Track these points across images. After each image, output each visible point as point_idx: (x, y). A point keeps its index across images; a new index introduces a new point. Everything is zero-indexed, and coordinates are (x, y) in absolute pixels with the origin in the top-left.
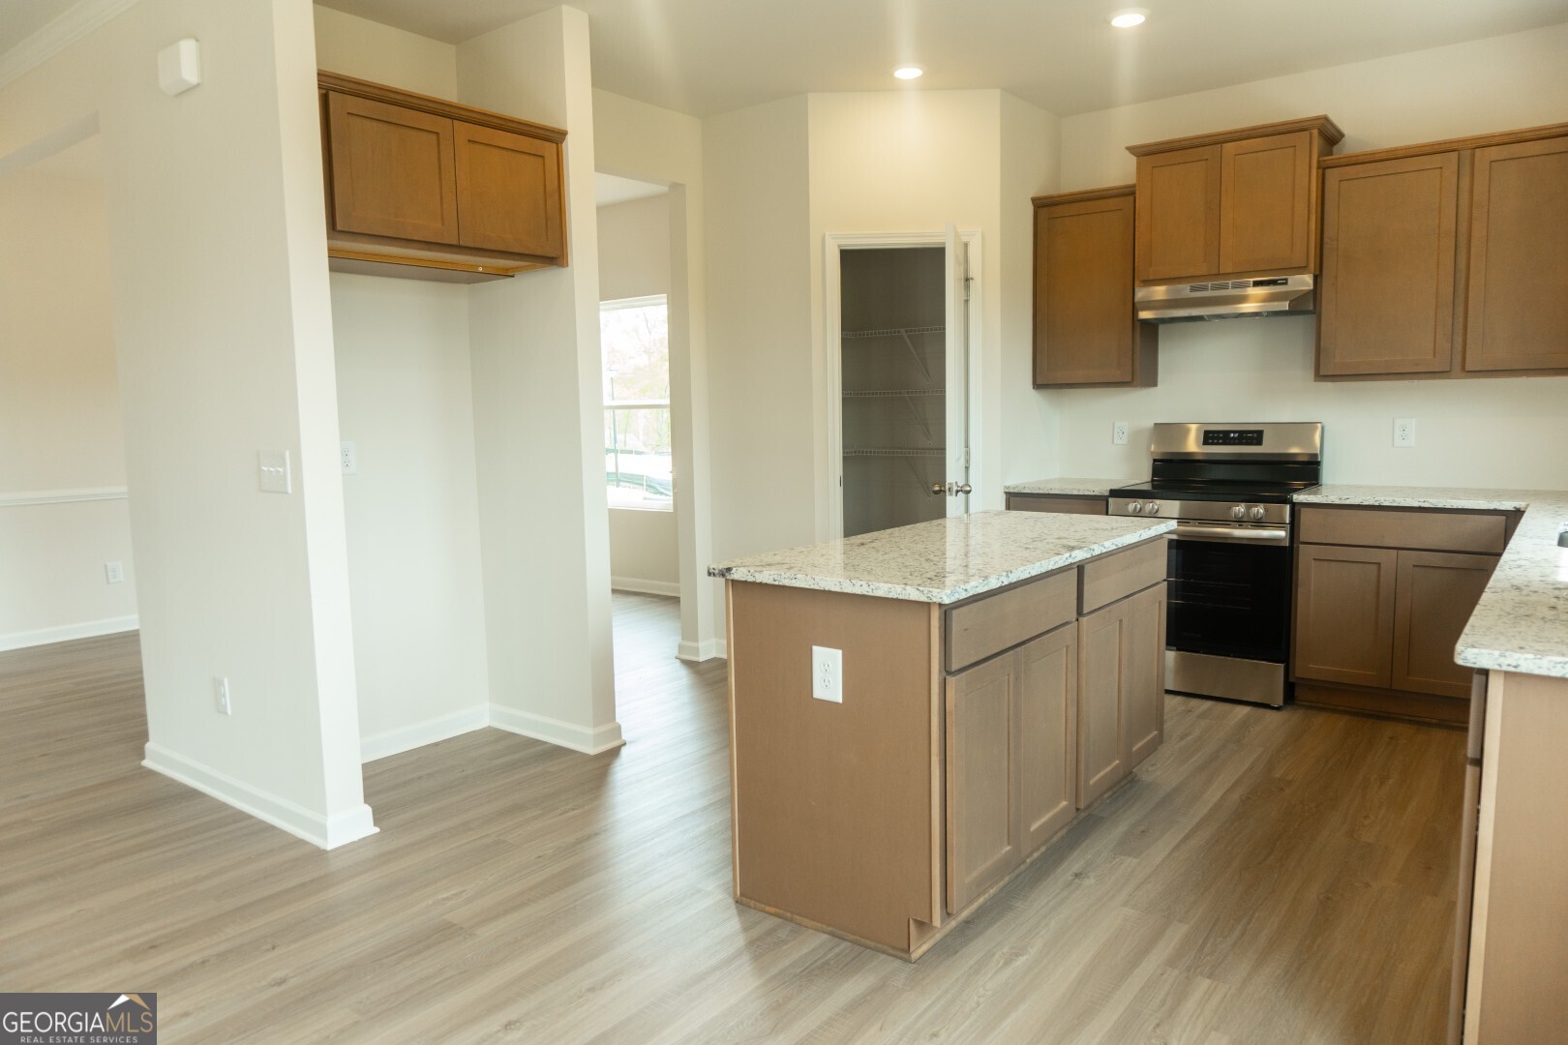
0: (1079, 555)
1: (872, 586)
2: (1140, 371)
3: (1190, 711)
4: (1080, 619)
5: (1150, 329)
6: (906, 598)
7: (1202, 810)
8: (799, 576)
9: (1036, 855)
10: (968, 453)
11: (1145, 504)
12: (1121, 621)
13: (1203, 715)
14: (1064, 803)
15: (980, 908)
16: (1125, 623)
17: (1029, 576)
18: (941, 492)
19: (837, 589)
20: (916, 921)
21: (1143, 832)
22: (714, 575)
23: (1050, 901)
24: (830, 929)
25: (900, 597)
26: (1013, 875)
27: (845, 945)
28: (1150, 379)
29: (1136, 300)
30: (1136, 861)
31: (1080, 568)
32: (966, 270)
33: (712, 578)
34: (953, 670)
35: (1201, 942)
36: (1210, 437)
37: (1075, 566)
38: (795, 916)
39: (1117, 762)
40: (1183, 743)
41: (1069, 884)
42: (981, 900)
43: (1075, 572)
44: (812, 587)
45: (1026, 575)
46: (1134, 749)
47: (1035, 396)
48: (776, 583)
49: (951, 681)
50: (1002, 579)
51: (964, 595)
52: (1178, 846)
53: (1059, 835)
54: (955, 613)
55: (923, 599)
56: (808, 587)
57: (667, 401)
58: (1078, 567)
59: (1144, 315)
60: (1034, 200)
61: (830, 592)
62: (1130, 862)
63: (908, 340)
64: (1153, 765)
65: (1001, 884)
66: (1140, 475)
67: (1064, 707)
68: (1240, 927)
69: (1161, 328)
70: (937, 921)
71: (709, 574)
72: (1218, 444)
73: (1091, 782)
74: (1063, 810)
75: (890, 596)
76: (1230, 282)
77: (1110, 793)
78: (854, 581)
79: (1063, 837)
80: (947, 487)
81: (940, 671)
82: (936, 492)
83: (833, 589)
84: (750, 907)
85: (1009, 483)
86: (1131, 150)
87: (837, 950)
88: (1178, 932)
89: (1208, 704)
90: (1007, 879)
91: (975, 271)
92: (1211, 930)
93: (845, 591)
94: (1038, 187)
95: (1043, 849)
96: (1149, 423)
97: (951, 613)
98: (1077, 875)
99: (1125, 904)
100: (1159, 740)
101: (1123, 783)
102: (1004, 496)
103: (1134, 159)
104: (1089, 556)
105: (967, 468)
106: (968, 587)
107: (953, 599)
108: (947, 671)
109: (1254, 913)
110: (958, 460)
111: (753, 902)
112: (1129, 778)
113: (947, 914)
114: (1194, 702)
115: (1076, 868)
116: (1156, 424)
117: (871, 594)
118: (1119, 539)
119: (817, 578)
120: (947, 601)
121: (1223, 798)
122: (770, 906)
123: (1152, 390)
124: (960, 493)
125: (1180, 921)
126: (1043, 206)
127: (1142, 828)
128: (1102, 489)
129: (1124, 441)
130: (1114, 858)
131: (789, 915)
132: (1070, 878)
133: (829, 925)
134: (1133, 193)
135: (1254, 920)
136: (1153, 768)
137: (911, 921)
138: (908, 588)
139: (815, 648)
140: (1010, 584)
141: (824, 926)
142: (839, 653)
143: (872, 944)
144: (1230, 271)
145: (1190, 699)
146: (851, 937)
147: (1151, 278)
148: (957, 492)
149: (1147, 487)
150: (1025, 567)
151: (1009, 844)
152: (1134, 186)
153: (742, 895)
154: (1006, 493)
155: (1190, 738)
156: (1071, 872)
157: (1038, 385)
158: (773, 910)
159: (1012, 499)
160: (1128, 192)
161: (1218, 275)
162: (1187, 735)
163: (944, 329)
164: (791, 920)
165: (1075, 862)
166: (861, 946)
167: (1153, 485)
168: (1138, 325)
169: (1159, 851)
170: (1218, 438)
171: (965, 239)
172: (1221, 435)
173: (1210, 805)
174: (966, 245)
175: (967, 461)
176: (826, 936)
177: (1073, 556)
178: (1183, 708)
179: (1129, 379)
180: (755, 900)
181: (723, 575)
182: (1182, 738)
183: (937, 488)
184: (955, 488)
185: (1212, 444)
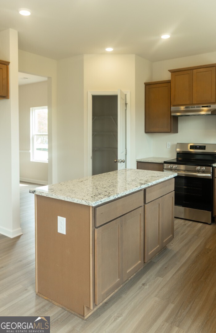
0: (144, 187)
1: (73, 199)
2: (174, 129)
3: (185, 225)
4: (145, 205)
5: (176, 118)
6: (82, 204)
7: (184, 260)
8: (53, 195)
9: (132, 277)
10: (126, 151)
11: (173, 166)
12: (159, 204)
13: (188, 226)
14: (140, 262)
15: (111, 297)
16: (160, 205)
17: (125, 194)
18: (117, 162)
19: (63, 199)
20: (86, 306)
21: (166, 268)
22: (31, 192)
23: (133, 295)
24: (62, 306)
25: (81, 203)
26: (124, 284)
27: (66, 312)
28: (176, 131)
29: (171, 110)
30: (162, 279)
31: (145, 190)
32: (126, 101)
33: (30, 193)
34: (97, 227)
35: (177, 311)
36: (192, 147)
37: (143, 189)
38: (53, 301)
39: (158, 246)
40: (182, 235)
41: (140, 288)
42: (112, 295)
43: (143, 192)
44: (57, 198)
45: (124, 194)
46: (164, 241)
47: (145, 135)
48: (47, 196)
49: (96, 230)
50: (115, 197)
51: (100, 203)
52: (176, 273)
53: (140, 269)
54: (97, 209)
55: (87, 204)
56: (55, 198)
57: (47, 134)
58: (144, 189)
59: (172, 114)
60: (145, 83)
61: (61, 200)
62: (160, 279)
63: (113, 119)
64: (172, 243)
65: (119, 288)
66: (172, 157)
67: (139, 232)
68: (190, 305)
69: (179, 118)
70: (92, 308)
71: (30, 192)
72: (194, 149)
73: (149, 254)
74: (139, 264)
75: (78, 203)
76: (196, 106)
77: (158, 253)
78: (68, 197)
79: (142, 269)
80: (118, 160)
81: (93, 227)
82: (115, 162)
83: (62, 199)
84: (40, 297)
85: (137, 159)
86: (170, 71)
87: (64, 313)
88: (171, 306)
89: (191, 222)
90: (121, 286)
91: (128, 102)
92: (181, 307)
93: (66, 200)
94: (146, 79)
95: (135, 274)
96: (176, 143)
97: (96, 209)
98: (143, 284)
99: (156, 296)
100: (173, 237)
101: (162, 250)
102: (136, 162)
103: (170, 73)
104: (147, 186)
105: (126, 155)
106: (102, 200)
107: (96, 205)
108: (95, 227)
109: (195, 300)
110: (122, 152)
111: (41, 295)
112: (165, 248)
113: (95, 305)
114: (187, 222)
115: (143, 282)
116: (177, 143)
117: (72, 202)
118: (157, 180)
119: (58, 195)
120: (94, 206)
121: (191, 256)
122: (46, 297)
123: (177, 134)
124: (122, 162)
125: (172, 303)
126: (147, 85)
127: (166, 266)
128: (162, 161)
129: (169, 147)
130: (156, 278)
131: (51, 300)
132: (141, 285)
133: (62, 305)
134: (170, 82)
135: (194, 303)
136: (172, 244)
137: (85, 306)
138: (83, 200)
139: (58, 216)
140: (118, 198)
141: (60, 305)
142: (65, 219)
143: (73, 313)
144: (196, 103)
145: (186, 221)
146: (68, 310)
147: (175, 104)
148: (121, 162)
149: (175, 161)
150: (124, 192)
151: (119, 278)
152: (170, 80)
153: (38, 292)
154: (137, 161)
155: (184, 234)
156: (141, 284)
157: (146, 132)
158: (46, 298)
159: (138, 163)
160: (169, 82)
161: (192, 104)
162: (183, 233)
163: (117, 117)
164: (51, 302)
165: (143, 280)
166: (70, 313)
167: (177, 160)
168: (172, 117)
169: (169, 275)
170: (194, 147)
171: (125, 93)
172: (195, 147)
173: (187, 258)
174: (126, 95)
175: (126, 153)
176: (60, 308)
177: (141, 187)
178: (183, 224)
179: (170, 131)
180: (42, 294)
181: (33, 193)
182: (182, 234)
183: (115, 161)
184: (120, 161)
185: (192, 149)
